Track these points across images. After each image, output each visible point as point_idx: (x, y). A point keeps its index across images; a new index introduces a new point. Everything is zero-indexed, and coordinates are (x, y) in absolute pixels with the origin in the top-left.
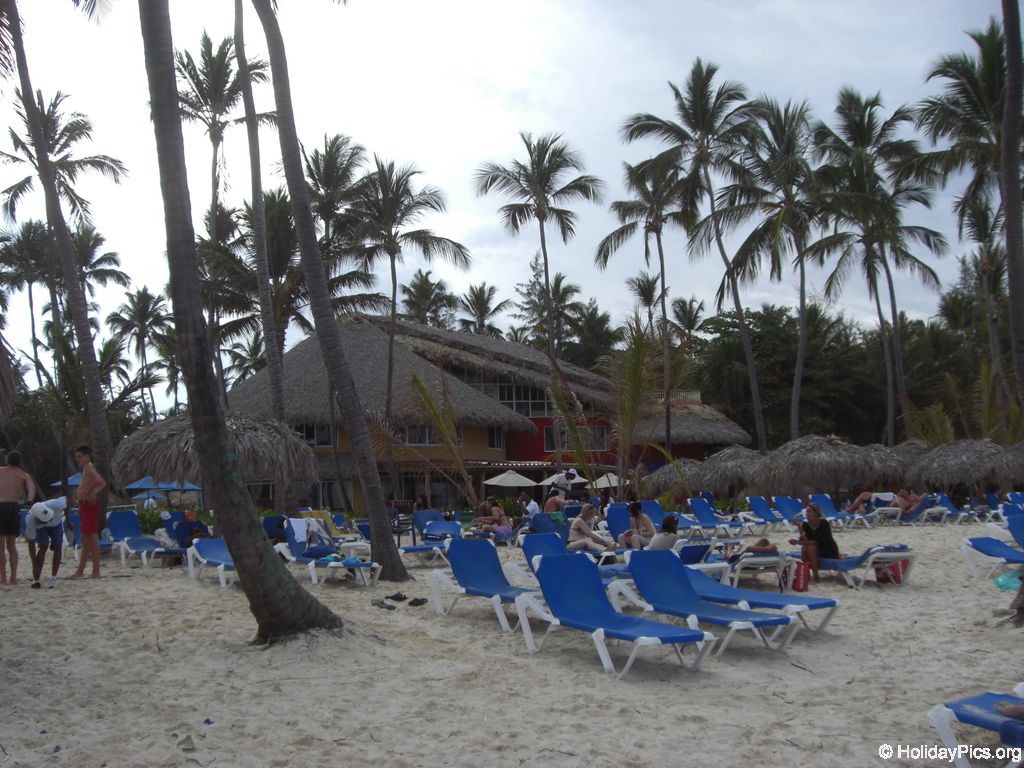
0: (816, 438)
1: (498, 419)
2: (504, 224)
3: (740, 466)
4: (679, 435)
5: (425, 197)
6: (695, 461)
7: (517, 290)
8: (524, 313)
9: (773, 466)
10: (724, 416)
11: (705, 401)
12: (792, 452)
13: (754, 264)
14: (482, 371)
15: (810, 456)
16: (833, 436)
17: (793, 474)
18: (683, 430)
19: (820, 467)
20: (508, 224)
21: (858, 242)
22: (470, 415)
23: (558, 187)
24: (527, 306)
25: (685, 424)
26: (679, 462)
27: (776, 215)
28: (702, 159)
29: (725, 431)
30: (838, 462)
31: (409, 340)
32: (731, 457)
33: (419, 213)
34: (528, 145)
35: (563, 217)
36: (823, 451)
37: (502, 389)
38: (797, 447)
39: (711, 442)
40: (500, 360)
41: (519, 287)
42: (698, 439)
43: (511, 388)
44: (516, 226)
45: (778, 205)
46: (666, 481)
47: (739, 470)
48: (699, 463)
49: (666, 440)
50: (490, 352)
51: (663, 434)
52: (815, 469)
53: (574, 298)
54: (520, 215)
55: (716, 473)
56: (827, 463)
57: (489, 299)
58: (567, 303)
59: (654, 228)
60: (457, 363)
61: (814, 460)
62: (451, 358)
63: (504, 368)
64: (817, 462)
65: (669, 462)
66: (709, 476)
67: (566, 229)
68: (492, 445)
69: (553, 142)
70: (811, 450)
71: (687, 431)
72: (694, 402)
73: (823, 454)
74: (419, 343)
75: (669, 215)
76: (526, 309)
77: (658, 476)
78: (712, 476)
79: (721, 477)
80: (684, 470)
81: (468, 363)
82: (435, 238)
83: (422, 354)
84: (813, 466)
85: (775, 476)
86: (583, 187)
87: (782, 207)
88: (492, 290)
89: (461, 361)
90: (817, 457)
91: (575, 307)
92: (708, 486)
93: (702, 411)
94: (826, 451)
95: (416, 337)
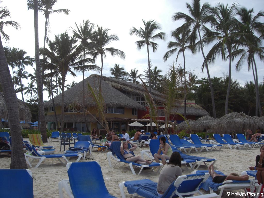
0: (236, 113)
1: (135, 106)
2: (137, 47)
3: (208, 122)
4: (189, 113)
5: (112, 37)
6: (193, 120)
7: (144, 71)
8: (146, 78)
9: (221, 123)
10: (202, 108)
11: (196, 103)
12: (228, 118)
13: (214, 57)
14: (131, 92)
15: (234, 119)
16: (243, 113)
17: (228, 126)
18: (190, 111)
19: (238, 124)
20: (138, 47)
21: (247, 52)
22: (126, 105)
23: (153, 36)
24: (147, 76)
25: (190, 110)
26: (188, 121)
27: (222, 40)
28: (197, 26)
29: (202, 112)
30: (245, 122)
31: (110, 83)
32: (206, 119)
33: (110, 42)
34: (144, 23)
35: (154, 45)
36: (239, 118)
37: (137, 98)
38: (230, 116)
39: (198, 115)
40: (137, 89)
41: (145, 71)
42: (194, 114)
43: (139, 98)
44: (140, 47)
45: (223, 37)
46: (183, 127)
47: (208, 123)
48: (194, 121)
49: (184, 114)
50: (134, 87)
51: (184, 112)
52: (236, 124)
53: (160, 74)
54: (141, 44)
55: (200, 124)
56: (241, 122)
57: (136, 73)
58: (158, 75)
59: (182, 50)
60: (124, 90)
61: (236, 121)
62: (123, 88)
63: (137, 91)
64: (237, 122)
65: (185, 121)
66: (198, 125)
67: (154, 48)
68: (133, 114)
69: (152, 22)
70: (235, 117)
71: (191, 112)
72: (193, 104)
73: (239, 119)
74: (113, 83)
75: (187, 46)
76: (147, 77)
77: (181, 125)
78: (199, 125)
79: (202, 126)
80: (190, 123)
81: (127, 90)
82: (115, 49)
83: (114, 87)
84: (235, 123)
85: (221, 126)
86: (160, 36)
87: (224, 38)
88: (137, 71)
89: (125, 89)
90: (237, 120)
91: (160, 76)
92: (197, 128)
93: (196, 106)
94: (240, 118)
95: (112, 82)
